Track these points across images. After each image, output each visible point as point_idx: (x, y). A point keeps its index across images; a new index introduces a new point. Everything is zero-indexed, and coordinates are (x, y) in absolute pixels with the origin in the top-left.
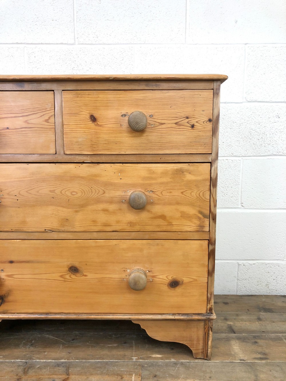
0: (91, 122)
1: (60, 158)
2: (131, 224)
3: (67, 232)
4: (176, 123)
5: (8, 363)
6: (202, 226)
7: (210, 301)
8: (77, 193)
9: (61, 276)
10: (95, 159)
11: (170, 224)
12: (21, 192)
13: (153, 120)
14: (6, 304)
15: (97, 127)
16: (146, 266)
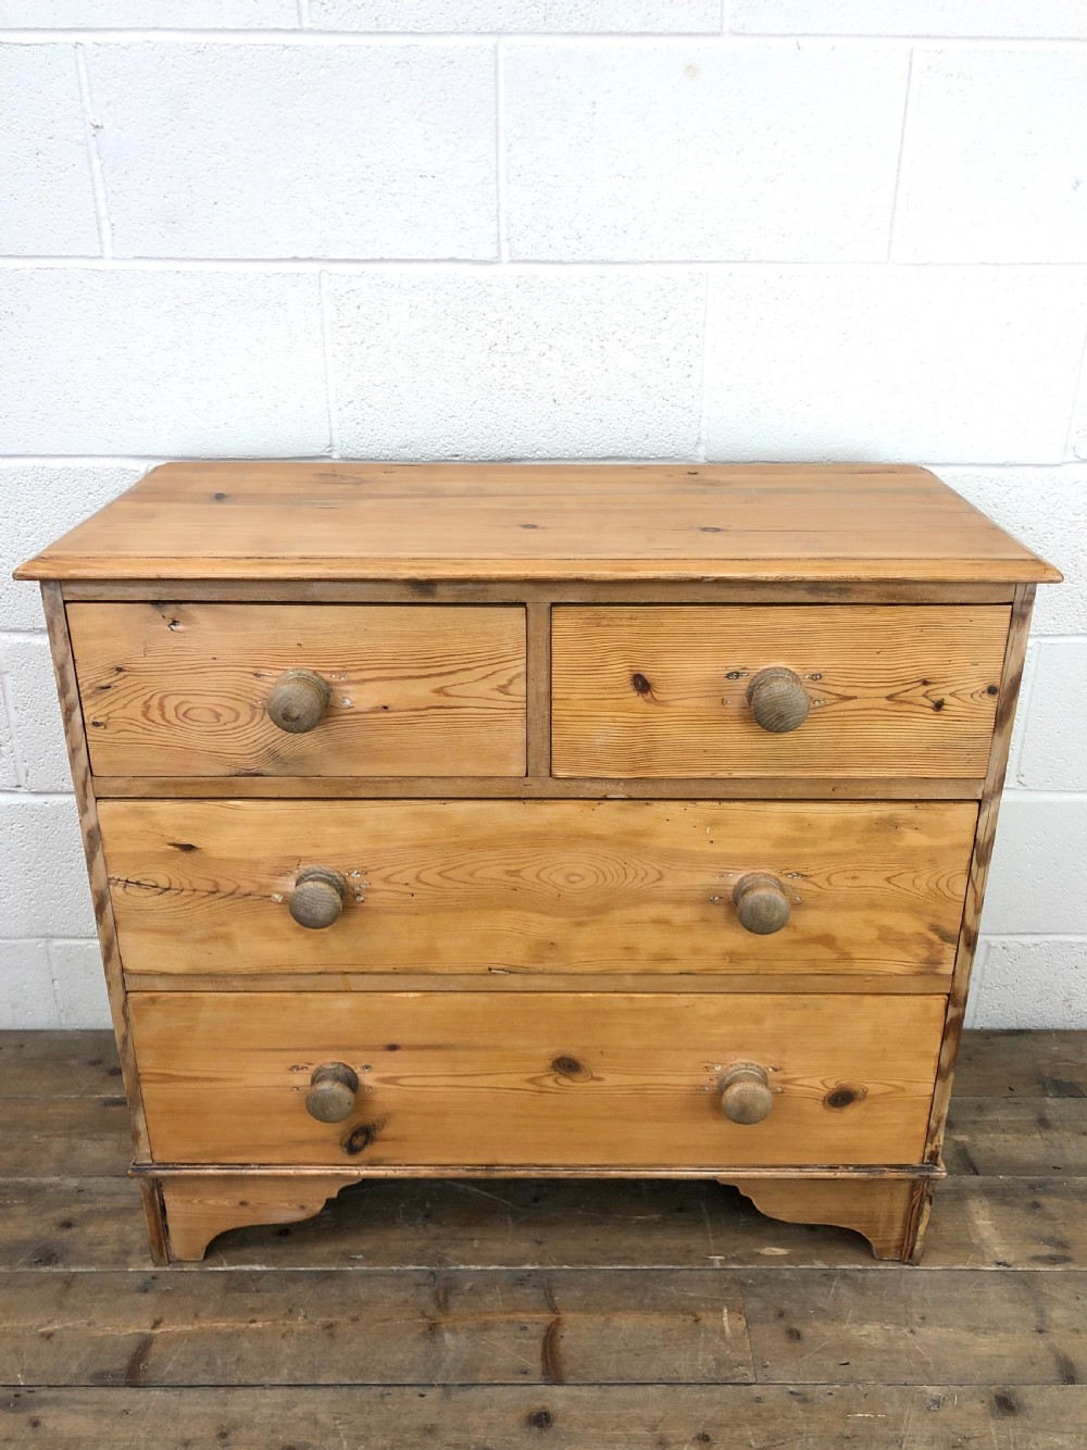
0: (635, 694)
1: (536, 788)
2: (733, 956)
3: (551, 974)
4: (889, 698)
5: (383, 1274)
6: (934, 962)
7: (933, 1136)
8: (583, 879)
9: (531, 1081)
10: (636, 791)
11: (845, 957)
12: (421, 875)
13: (821, 687)
14: (376, 1144)
15: (652, 707)
16: (768, 1056)
